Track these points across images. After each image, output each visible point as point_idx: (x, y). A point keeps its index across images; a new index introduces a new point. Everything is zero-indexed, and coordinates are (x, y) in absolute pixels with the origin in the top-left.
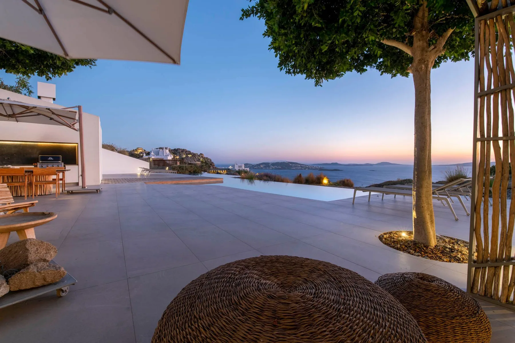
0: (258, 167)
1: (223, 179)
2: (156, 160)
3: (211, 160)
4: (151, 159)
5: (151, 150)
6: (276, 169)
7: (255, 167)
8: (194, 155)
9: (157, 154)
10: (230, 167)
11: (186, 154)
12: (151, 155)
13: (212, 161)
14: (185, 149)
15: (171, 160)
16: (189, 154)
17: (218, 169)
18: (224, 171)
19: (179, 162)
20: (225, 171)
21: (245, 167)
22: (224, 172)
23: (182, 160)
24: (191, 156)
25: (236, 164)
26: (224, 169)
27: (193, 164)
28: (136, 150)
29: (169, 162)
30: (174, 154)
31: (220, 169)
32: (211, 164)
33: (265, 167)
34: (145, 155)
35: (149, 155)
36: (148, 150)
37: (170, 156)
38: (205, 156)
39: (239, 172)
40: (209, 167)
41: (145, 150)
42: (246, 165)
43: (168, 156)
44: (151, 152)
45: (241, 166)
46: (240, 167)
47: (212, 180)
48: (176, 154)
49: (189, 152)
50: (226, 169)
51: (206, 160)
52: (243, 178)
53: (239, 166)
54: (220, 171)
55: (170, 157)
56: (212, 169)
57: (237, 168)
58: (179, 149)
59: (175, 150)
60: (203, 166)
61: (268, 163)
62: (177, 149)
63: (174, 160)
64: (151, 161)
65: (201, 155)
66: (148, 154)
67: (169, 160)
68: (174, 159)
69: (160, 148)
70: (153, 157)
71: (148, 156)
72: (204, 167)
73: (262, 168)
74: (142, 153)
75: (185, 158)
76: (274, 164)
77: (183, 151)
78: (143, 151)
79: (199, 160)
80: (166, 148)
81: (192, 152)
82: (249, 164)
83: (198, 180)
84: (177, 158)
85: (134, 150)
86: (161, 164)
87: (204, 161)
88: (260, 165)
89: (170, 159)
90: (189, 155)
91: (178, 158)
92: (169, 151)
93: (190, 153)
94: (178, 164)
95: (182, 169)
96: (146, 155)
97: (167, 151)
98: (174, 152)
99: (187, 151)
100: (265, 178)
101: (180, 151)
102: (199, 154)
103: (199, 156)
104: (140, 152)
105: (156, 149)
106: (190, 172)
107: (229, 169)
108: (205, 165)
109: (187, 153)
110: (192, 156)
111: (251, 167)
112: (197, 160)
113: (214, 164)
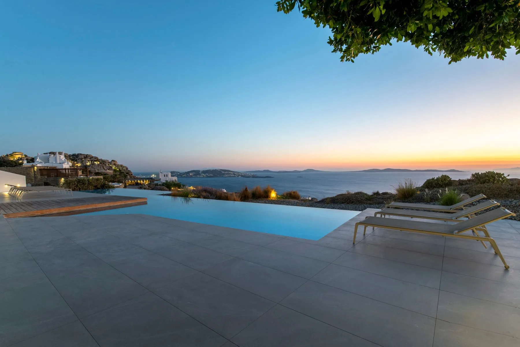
0: (187, 175)
2: (44, 169)
3: (127, 169)
4: (36, 168)
5: (36, 155)
6: (208, 177)
7: (183, 175)
8: (103, 162)
9: (47, 160)
10: (153, 176)
11: (91, 161)
12: (35, 162)
13: (129, 169)
14: (89, 154)
15: (68, 169)
16: (96, 161)
17: (138, 179)
18: (146, 180)
19: (81, 171)
20: (147, 181)
21: (172, 176)
22: (146, 182)
23: (85, 169)
24: (98, 163)
25: (161, 173)
26: (146, 179)
27: (103, 173)
28: (11, 155)
29: (65, 171)
30: (72, 160)
31: (140, 179)
32: (128, 173)
33: (195, 175)
34: (25, 162)
35: (34, 162)
36: (31, 155)
37: (66, 163)
38: (119, 163)
40: (126, 177)
41: (26, 156)
42: (173, 174)
43: (64, 163)
44: (36, 158)
45: (167, 175)
46: (166, 176)
48: (76, 161)
49: (96, 158)
50: (148, 179)
51: (121, 168)
53: (165, 175)
54: (140, 181)
55: (67, 165)
56: (129, 179)
57: (162, 178)
58: (81, 154)
59: (74, 155)
60: (116, 175)
61: (199, 171)
62: (78, 154)
63: (74, 170)
64: (35, 170)
65: (113, 162)
66: (32, 160)
67: (65, 169)
68: (73, 168)
69: (50, 153)
70: (39, 164)
71: (31, 164)
72: (118, 176)
73: (191, 177)
74: (21, 159)
75: (90, 165)
76: (205, 172)
77: (86, 157)
78: (23, 156)
79: (110, 168)
80: (60, 153)
81: (99, 158)
82: (176, 172)
84: (77, 166)
85: (7, 155)
86: (53, 174)
87: (118, 169)
88: (188, 173)
90: (96, 163)
91: (79, 165)
92: (65, 156)
93: (97, 159)
94: (80, 173)
96: (27, 162)
97: (62, 157)
98: (74, 158)
99: (93, 157)
101: (83, 157)
102: (110, 161)
103: (110, 163)
104: (19, 158)
105: (44, 154)
107: (152, 179)
108: (119, 175)
109: (93, 159)
110: (101, 163)
111: (179, 176)
112: (108, 168)
113: (131, 172)
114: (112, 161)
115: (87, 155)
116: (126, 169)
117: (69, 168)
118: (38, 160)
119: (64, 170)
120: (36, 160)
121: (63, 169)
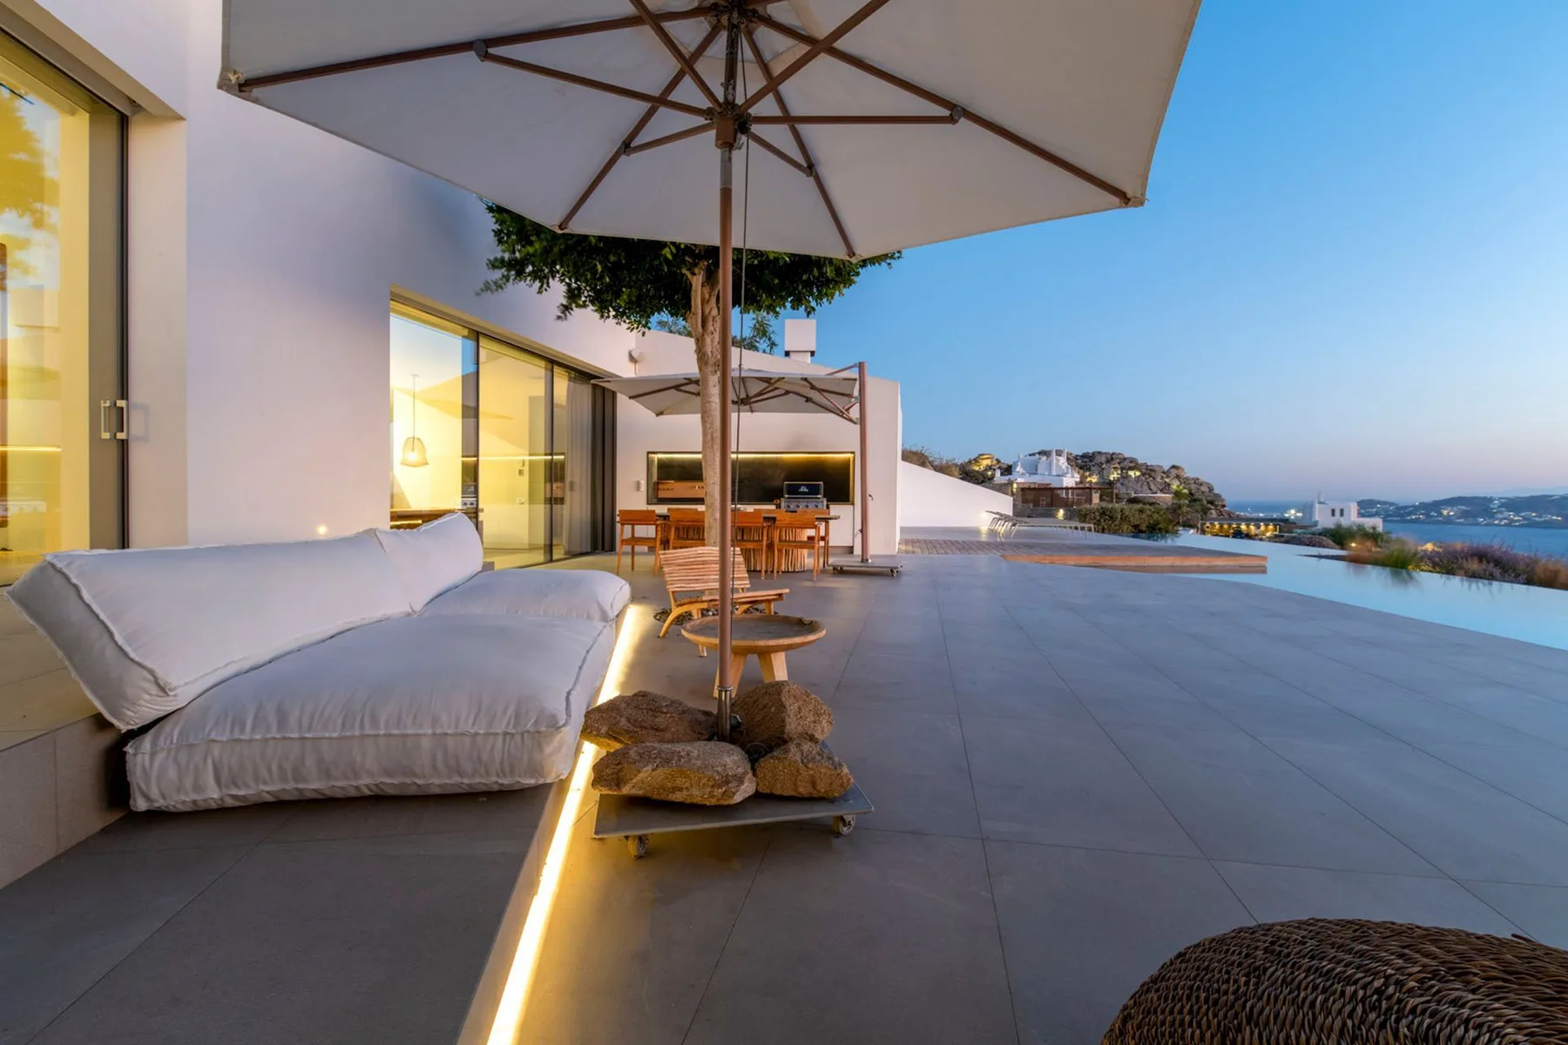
0: (1428, 516)
1: (1264, 558)
2: (1029, 489)
3: (1211, 489)
4: (1015, 486)
5: (1016, 460)
6: (1532, 524)
7: (1410, 513)
8: (1149, 471)
9: (1033, 470)
10: (1292, 514)
11: (1122, 469)
12: (1014, 473)
13: (1216, 491)
14: (1117, 451)
15: (1071, 488)
16: (1131, 469)
17: (1240, 519)
18: (1267, 525)
19: (1098, 495)
20: (1271, 527)
21: (1361, 515)
22: (1267, 530)
23: (1107, 489)
24: (1138, 473)
25: (1320, 503)
26: (1267, 521)
27: (1146, 501)
28: (976, 460)
29: (1067, 494)
30: (1081, 468)
31: (1248, 521)
32: (1211, 503)
33: (1465, 514)
34: (998, 473)
35: (1011, 474)
36: (1006, 461)
37: (1070, 475)
38: (1189, 473)
39: (1339, 537)
40: (1205, 513)
41: (998, 461)
42: (1366, 507)
43: (1063, 475)
44: (1016, 463)
45: (1342, 511)
46: (1338, 513)
47: (1220, 562)
48: (1089, 470)
49: (1133, 460)
50: (1272, 520)
51: (1193, 487)
52: (1356, 560)
53: (1333, 511)
54: (1248, 526)
55: (1070, 480)
56: (1215, 519)
57: (1324, 520)
58: (1099, 453)
59: (1084, 456)
60: (1180, 507)
61: (1491, 500)
62: (1093, 454)
63: (1084, 490)
64: (1014, 490)
65: (1174, 472)
66: (1008, 470)
67: (1067, 489)
68: (1081, 486)
69: (1040, 453)
70: (1020, 479)
71: (1007, 478)
72: (1185, 509)
73: (1448, 521)
74: (990, 468)
75: (1118, 479)
76: (1514, 504)
77: (1111, 458)
78: (995, 462)
79: (1166, 488)
80: (1059, 453)
81: (1140, 461)
82: (1379, 502)
83: (1166, 558)
84: (1090, 482)
85: (970, 462)
86: (1044, 500)
87: (1186, 491)
88: (1437, 505)
89: (1070, 486)
90: (1131, 473)
91: (1094, 481)
92: (1068, 459)
93: (1134, 465)
94: (1096, 498)
95: (1112, 518)
96: (1002, 474)
97: (1063, 461)
98: (1084, 462)
99: (1125, 459)
100: (1474, 565)
101: (1103, 459)
102: (1166, 469)
103: (1167, 473)
104: (987, 465)
105: (1030, 455)
106: (1136, 527)
107: (1286, 521)
108: (1188, 506)
109: (1126, 464)
110: (1143, 474)
111: (1390, 516)
112: (1161, 488)
113: (1223, 500)
114: (1171, 468)
115: (1113, 454)
116: (1207, 490)
117: (1074, 486)
118: (1018, 469)
119: (1064, 491)
120: (1016, 468)
121: (1062, 489)
